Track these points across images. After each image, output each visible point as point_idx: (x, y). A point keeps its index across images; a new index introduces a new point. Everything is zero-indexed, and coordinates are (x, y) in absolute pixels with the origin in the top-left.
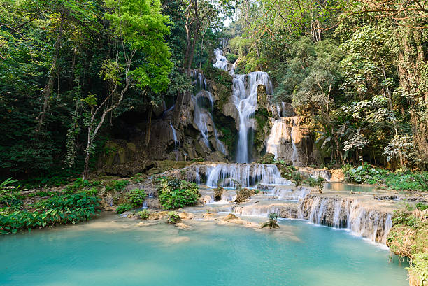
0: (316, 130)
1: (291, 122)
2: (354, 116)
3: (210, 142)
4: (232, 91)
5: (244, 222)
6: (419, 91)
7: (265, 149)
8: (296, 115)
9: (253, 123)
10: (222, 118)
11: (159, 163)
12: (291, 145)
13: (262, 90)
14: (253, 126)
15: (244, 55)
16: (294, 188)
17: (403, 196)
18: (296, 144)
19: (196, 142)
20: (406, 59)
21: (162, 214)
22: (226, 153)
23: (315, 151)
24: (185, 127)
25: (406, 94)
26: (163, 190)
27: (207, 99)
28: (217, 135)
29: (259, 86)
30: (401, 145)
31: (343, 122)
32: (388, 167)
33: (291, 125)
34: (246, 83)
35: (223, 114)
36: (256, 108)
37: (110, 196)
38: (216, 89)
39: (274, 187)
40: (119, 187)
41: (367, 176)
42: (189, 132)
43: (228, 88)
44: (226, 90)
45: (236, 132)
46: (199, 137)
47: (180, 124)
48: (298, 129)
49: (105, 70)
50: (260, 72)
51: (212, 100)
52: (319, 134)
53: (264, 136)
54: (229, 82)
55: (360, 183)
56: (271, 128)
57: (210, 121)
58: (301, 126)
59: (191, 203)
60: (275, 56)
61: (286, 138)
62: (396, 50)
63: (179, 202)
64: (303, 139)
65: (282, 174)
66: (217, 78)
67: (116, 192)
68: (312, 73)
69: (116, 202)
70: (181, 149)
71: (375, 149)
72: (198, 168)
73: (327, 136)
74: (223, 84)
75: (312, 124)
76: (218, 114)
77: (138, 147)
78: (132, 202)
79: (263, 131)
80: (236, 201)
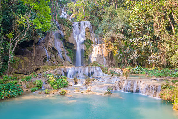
0: (114, 50)
1: (102, 46)
2: (135, 44)
3: (63, 56)
4: (72, 30)
5: (95, 93)
6: (162, 34)
7: (90, 59)
8: (104, 43)
9: (84, 47)
10: (68, 44)
11: (42, 67)
12: (102, 57)
13: (87, 30)
14: (84, 48)
15: (76, 12)
16: (111, 77)
17: (159, 78)
18: (105, 57)
19: (57, 56)
20: (157, 19)
21: (55, 91)
22: (71, 62)
23: (114, 60)
24: (51, 49)
25: (157, 35)
26: (50, 80)
27: (60, 35)
28: (66, 53)
29: (86, 28)
30: (155, 57)
31: (128, 47)
32: (147, 67)
33: (102, 48)
34: (79, 26)
35: (68, 42)
36: (85, 39)
37: (24, 84)
38: (64, 29)
39: (101, 77)
40: (28, 79)
41: (140, 71)
42: (52, 51)
43: (71, 29)
44: (69, 30)
45: (75, 51)
46: (57, 54)
47: (49, 47)
48: (106, 49)
49: (18, 19)
50: (86, 21)
51: (62, 34)
52: (115, 52)
53: (89, 53)
54: (71, 26)
55: (137, 74)
56: (92, 49)
57: (62, 46)
58: (107, 48)
59: (66, 86)
60: (93, 13)
61: (100, 54)
62: (153, 15)
63: (61, 85)
64: (108, 55)
65: (103, 71)
66: (65, 24)
67: (26, 82)
68: (117, 23)
69: (28, 87)
70: (50, 60)
71: (142, 59)
72: (62, 69)
73: (121, 53)
74: (68, 27)
75: (112, 47)
76: (65, 42)
77: (29, 59)
78: (37, 86)
79: (89, 51)
80: (85, 84)
